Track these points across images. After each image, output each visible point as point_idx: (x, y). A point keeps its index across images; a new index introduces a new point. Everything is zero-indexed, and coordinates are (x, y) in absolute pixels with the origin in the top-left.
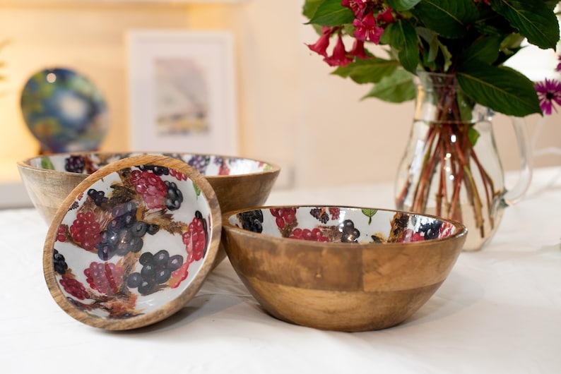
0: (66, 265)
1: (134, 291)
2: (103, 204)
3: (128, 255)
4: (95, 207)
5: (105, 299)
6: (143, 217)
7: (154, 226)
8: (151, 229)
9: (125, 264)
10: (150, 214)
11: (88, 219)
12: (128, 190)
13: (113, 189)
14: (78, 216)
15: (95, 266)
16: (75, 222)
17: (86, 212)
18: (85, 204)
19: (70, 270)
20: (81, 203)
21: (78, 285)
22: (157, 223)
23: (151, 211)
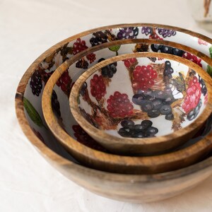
0: (112, 76)
1: (120, 126)
2: (167, 77)
3: (144, 113)
4: (162, 73)
5: (103, 111)
6: (174, 107)
7: (173, 116)
8: (169, 116)
9: (137, 114)
10: (178, 109)
11: (152, 75)
12: (184, 85)
13: (178, 75)
14: (149, 66)
15: (125, 97)
16: (144, 67)
17: (155, 70)
18: (159, 65)
19: (110, 81)
20: (157, 62)
21: (103, 91)
22: (175, 117)
23: (181, 108)
